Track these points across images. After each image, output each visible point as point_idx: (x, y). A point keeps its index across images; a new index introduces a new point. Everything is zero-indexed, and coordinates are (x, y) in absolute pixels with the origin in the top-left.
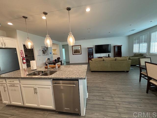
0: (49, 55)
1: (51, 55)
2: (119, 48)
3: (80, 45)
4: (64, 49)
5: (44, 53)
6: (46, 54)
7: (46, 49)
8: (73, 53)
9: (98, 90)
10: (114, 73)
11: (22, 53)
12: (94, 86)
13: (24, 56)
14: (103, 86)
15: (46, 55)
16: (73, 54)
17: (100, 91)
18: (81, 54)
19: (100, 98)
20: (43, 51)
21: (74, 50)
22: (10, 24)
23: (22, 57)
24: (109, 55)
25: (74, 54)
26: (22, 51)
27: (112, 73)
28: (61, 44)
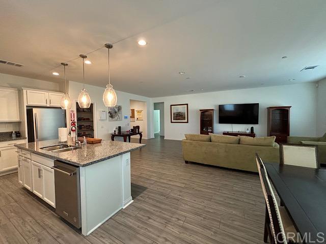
0: (121, 120)
1: (126, 120)
2: (284, 112)
3: (187, 104)
4: (159, 111)
5: (112, 116)
6: (116, 118)
7: (117, 110)
8: (172, 119)
9: (157, 201)
10: (234, 173)
11: (73, 115)
12: (160, 190)
13: (76, 120)
14: (176, 196)
15: (117, 120)
16: (171, 122)
17: (158, 204)
18: (187, 122)
19: (143, 216)
20: (111, 114)
21: (174, 114)
22: (56, 74)
23: (72, 120)
24: (252, 129)
25: (173, 121)
26: (73, 111)
27: (229, 172)
28: (152, 101)
